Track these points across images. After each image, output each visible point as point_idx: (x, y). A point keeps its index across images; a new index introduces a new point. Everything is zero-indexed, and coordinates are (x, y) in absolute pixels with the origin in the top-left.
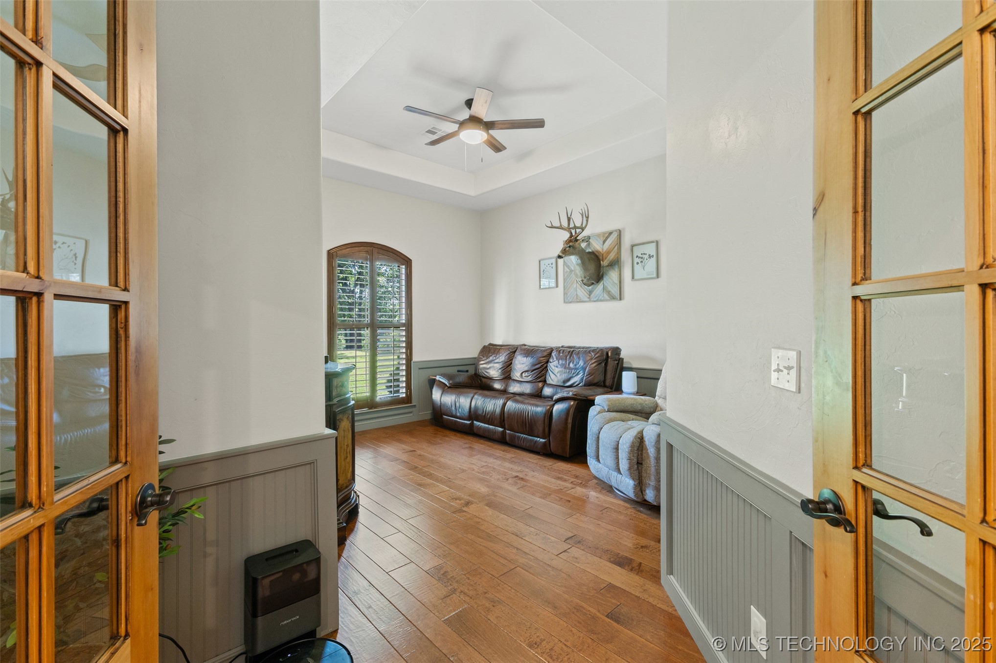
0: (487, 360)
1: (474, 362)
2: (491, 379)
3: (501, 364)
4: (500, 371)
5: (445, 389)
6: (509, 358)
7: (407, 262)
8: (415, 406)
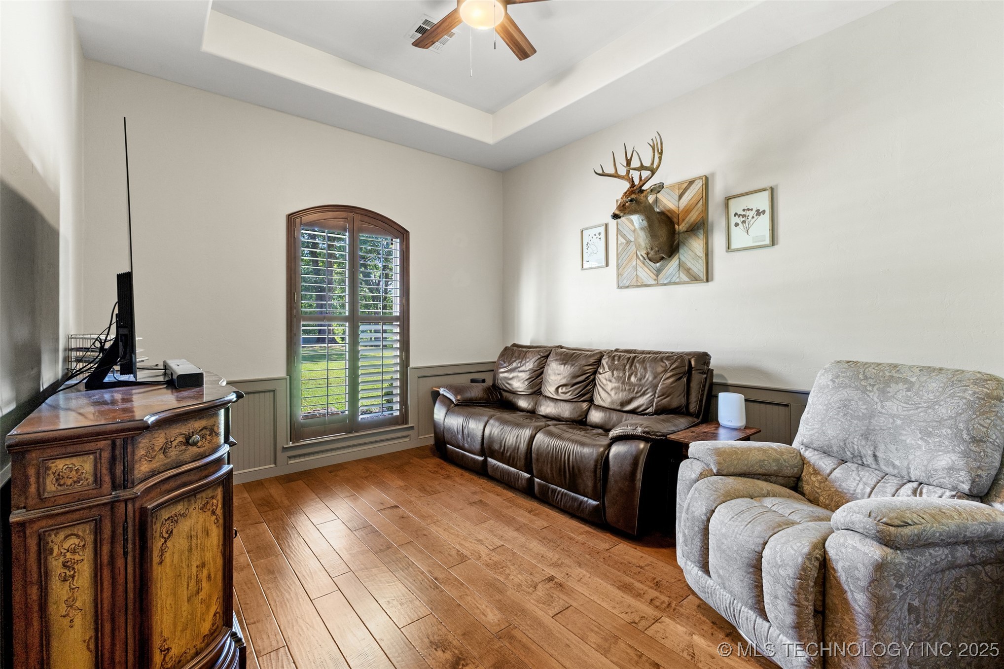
0: (510, 368)
1: (492, 368)
2: (514, 393)
3: (528, 373)
4: (526, 383)
5: (451, 407)
6: (539, 364)
7: (403, 234)
8: (412, 428)
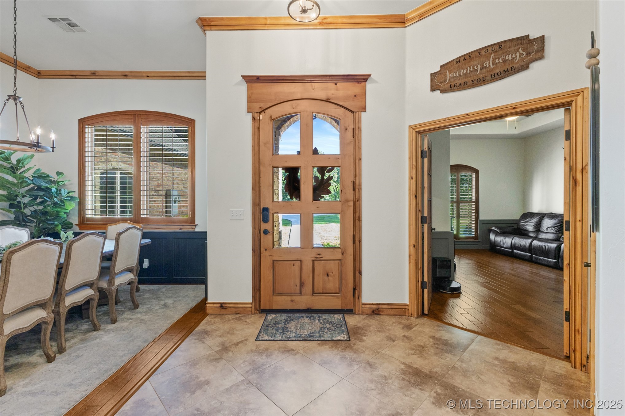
0: (525, 221)
1: (517, 222)
2: (527, 231)
3: (534, 223)
4: (533, 227)
5: (497, 234)
6: (539, 220)
7: (477, 172)
8: (479, 241)
